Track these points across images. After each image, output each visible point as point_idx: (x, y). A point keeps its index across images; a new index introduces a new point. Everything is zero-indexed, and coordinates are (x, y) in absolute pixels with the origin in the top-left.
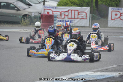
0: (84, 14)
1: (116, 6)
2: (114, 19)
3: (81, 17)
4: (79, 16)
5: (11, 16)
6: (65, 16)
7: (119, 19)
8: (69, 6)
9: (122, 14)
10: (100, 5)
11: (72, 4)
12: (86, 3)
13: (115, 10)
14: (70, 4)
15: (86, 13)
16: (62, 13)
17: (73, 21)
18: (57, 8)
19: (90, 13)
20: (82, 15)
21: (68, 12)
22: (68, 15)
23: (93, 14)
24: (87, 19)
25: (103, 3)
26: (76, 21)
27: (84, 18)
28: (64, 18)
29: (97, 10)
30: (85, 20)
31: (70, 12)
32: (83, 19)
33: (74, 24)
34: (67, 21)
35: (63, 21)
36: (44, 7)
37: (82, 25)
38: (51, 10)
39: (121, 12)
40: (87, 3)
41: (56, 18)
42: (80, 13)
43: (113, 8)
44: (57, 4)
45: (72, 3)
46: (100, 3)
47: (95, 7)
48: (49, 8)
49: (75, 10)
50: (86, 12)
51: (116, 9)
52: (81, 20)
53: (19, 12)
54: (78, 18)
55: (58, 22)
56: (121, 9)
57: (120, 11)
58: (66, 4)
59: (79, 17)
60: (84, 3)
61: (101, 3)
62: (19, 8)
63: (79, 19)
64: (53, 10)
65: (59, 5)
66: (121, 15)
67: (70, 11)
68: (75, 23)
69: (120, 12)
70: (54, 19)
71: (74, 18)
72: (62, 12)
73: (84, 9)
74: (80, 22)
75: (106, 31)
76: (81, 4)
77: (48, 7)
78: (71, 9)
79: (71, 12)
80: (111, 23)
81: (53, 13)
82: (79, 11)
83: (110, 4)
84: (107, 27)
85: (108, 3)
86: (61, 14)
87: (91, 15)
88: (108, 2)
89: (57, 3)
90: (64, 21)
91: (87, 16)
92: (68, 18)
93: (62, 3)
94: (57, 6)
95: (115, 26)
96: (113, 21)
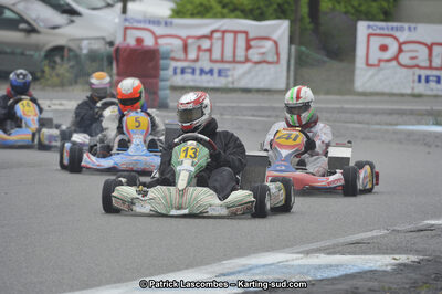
0: (269, 44)
1: (382, 17)
2: (376, 62)
3: (256, 58)
4: (251, 51)
5: (6, 53)
6: (201, 54)
7: (394, 63)
8: (215, 16)
9: (405, 47)
10: (326, 14)
11: (225, 11)
12: (275, 6)
13: (378, 32)
14: (218, 8)
15: (276, 43)
16: (190, 41)
17: (228, 69)
18: (171, 23)
19: (291, 41)
20: (262, 50)
21: (210, 37)
22: (210, 50)
23: (301, 44)
24: (278, 62)
25: (338, 7)
26: (241, 69)
27: (270, 59)
28: (197, 60)
29: (316, 30)
30: (272, 68)
31: (218, 39)
32: (265, 62)
33: (233, 83)
34: (207, 69)
35: (193, 72)
36: (126, 20)
37: (262, 86)
39: (401, 40)
40: (279, 5)
41: (166, 58)
42: (252, 43)
43: (372, 23)
44: (173, 10)
45: (224, 7)
46: (325, 5)
47: (308, 20)
49: (236, 33)
50: (275, 37)
51: (382, 28)
52: (259, 66)
53: (34, 38)
54: (247, 60)
55: (175, 73)
56: (402, 29)
57: (397, 34)
58: (203, 12)
59: (250, 57)
60: (267, 6)
61: (330, 5)
62: (35, 24)
63: (249, 65)
64: (159, 30)
65: (178, 13)
66: (400, 50)
67: (217, 35)
68: (236, 77)
69: (397, 39)
70: (162, 62)
71: (234, 61)
72: (189, 37)
73: (268, 26)
74: (253, 74)
75: (346, 106)
76: (259, 8)
77: (139, 22)
78: (224, 28)
79: (223, 39)
80: (364, 79)
81: (156, 43)
82: (251, 36)
83: (363, 8)
84: (352, 92)
85: (353, 7)
86: (185, 47)
87: (293, 47)
88: (356, 4)
89: (172, 5)
90: (198, 72)
91: (278, 54)
92: (211, 61)
93: (189, 6)
94: (171, 17)
95: (380, 88)
96: (372, 71)
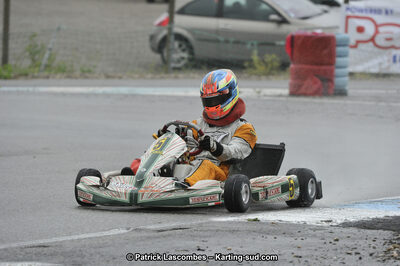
38: (373, 21)
48: (364, 15)
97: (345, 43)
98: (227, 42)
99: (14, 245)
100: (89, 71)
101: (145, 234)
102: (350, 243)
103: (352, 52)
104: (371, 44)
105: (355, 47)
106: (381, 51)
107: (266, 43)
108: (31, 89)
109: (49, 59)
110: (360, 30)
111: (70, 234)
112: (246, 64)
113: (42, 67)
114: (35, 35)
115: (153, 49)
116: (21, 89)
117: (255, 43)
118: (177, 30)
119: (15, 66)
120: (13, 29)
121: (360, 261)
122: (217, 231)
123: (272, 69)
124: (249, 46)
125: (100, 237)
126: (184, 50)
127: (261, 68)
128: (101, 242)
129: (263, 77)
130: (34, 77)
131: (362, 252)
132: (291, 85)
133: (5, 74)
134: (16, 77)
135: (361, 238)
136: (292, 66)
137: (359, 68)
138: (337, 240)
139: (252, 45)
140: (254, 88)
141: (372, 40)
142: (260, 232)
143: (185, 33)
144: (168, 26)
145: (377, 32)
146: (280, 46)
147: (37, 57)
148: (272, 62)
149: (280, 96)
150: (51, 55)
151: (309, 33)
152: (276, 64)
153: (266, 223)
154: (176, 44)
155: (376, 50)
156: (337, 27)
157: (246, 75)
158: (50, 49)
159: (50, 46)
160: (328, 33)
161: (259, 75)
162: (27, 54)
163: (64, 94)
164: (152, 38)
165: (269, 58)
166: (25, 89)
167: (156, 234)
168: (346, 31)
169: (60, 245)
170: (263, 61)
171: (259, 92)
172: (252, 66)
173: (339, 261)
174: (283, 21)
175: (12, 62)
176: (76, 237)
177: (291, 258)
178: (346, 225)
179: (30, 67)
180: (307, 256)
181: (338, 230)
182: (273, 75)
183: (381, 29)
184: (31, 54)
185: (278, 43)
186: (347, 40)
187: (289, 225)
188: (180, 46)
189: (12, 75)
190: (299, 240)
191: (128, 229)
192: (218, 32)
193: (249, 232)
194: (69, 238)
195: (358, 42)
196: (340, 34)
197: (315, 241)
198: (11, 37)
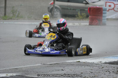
41: (105, 11)
48: (111, 2)
53: (88, 5)
64: (115, 3)
81: (115, 6)
97: (105, 10)
98: (71, 9)
99: (8, 68)
100: (30, 18)
101: (47, 66)
102: (107, 68)
103: (107, 12)
104: (113, 10)
105: (108, 11)
106: (116, 12)
107: (82, 10)
108: (13, 23)
109: (18, 14)
110: (110, 6)
111: (24, 65)
112: (76, 16)
113: (16, 17)
114: (14, 7)
115: (49, 11)
116: (10, 23)
117: (79, 10)
118: (56, 6)
119: (8, 16)
120: (7, 5)
121: (110, 74)
122: (68, 65)
123: (84, 17)
124: (77, 11)
125: (33, 66)
126: (58, 12)
127: (81, 17)
128: (33, 68)
129: (81, 20)
130: (14, 19)
131: (110, 71)
132: (89, 22)
133: (5, 18)
134: (8, 19)
135: (110, 67)
136: (90, 16)
137: (110, 17)
138: (103, 68)
139: (78, 10)
140: (79, 23)
141: (113, 9)
142: (80, 65)
143: (58, 7)
144: (53, 4)
145: (115, 7)
146: (86, 10)
147: (14, 13)
148: (84, 15)
149: (86, 25)
150: (19, 13)
151: (95, 7)
152: (85, 16)
153: (82, 62)
154: (56, 10)
155: (115, 12)
156: (103, 5)
157: (76, 19)
158: (19, 11)
159: (18, 10)
160: (100, 7)
161: (80, 19)
162: (12, 12)
163: (22, 24)
164: (48, 8)
165: (83, 14)
166: (11, 23)
167: (50, 65)
168: (106, 6)
169: (21, 68)
170: (81, 15)
171: (80, 24)
172: (78, 16)
173: (104, 74)
174: (87, 3)
175: (7, 15)
176: (26, 66)
177: (90, 73)
178: (106, 63)
179: (12, 16)
180: (94, 72)
181: (103, 65)
182: (84, 19)
183: (116, 6)
184: (13, 12)
185: (85, 10)
186: (106, 9)
187: (89, 63)
188: (57, 10)
189: (7, 19)
190: (92, 67)
191: (41, 64)
192: (68, 6)
193: (77, 65)
194: (24, 66)
195: (109, 9)
196: (104, 7)
197: (97, 68)
198: (7, 7)
